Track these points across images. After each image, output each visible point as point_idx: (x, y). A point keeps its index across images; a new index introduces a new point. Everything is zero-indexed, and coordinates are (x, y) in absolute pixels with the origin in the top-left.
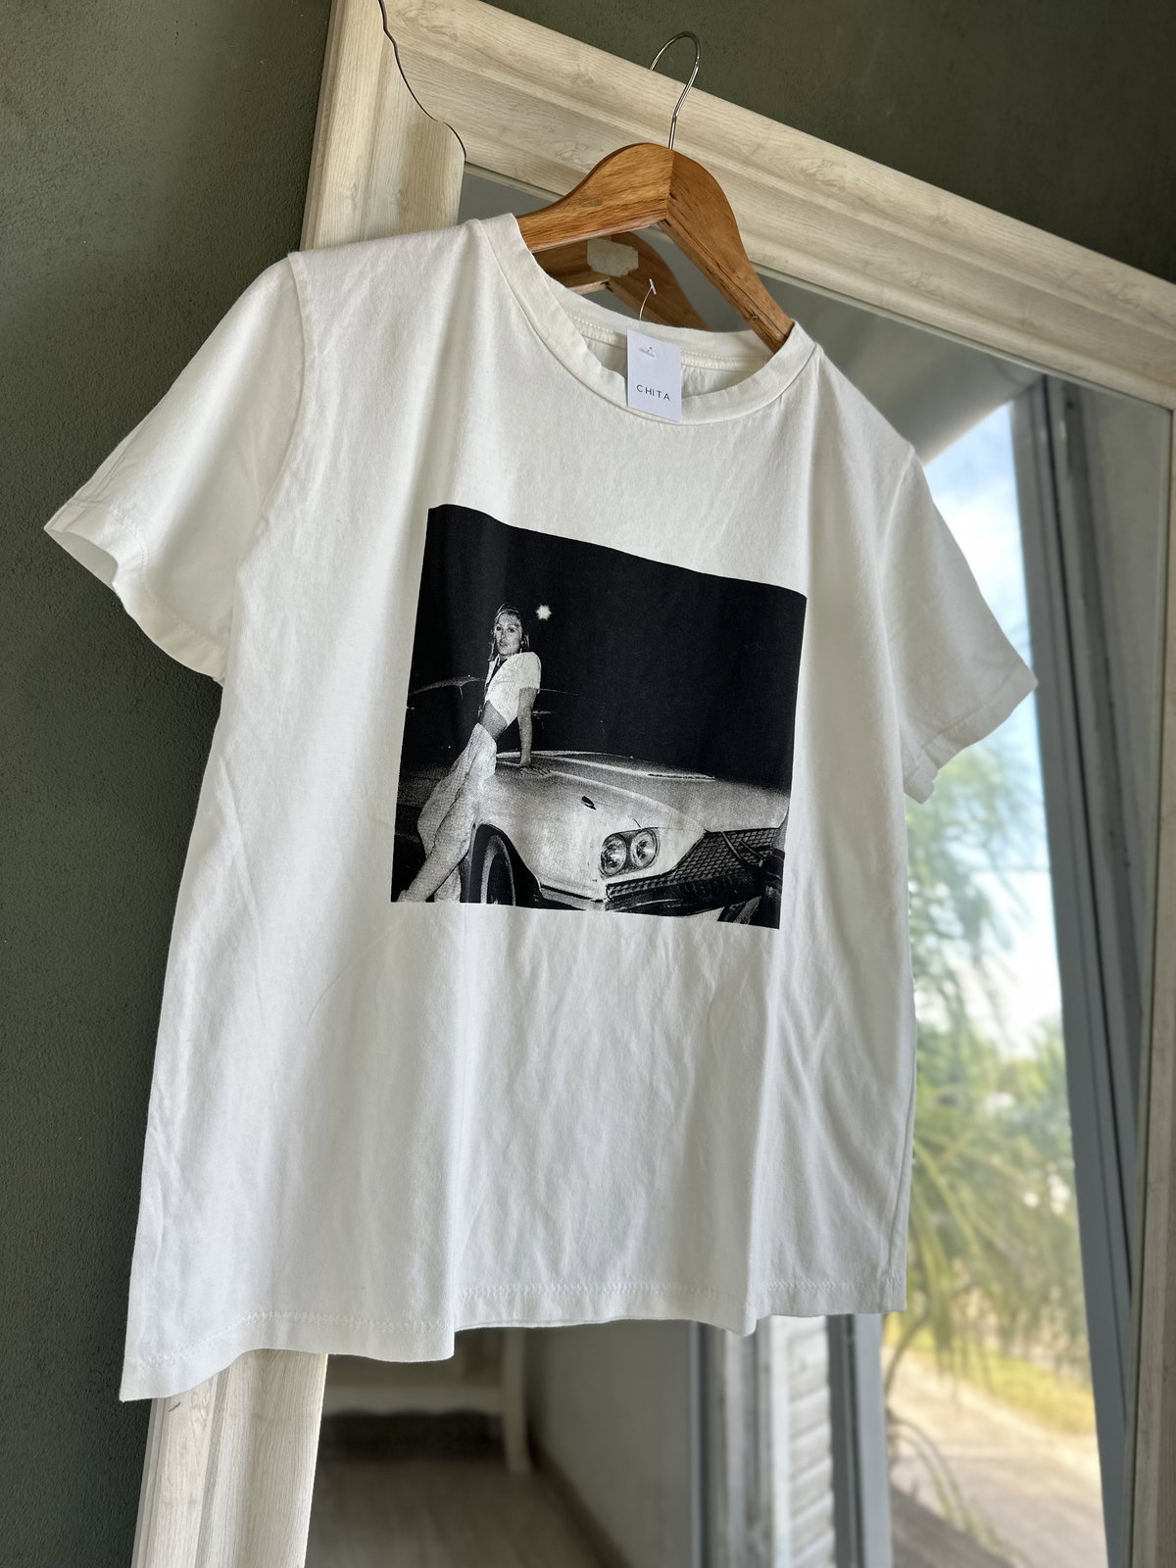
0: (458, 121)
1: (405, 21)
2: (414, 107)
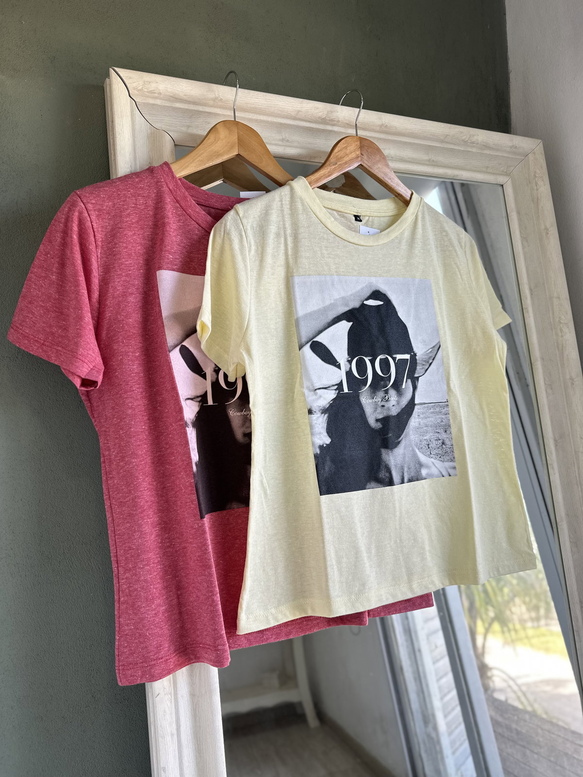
0: (168, 127)
1: (137, 91)
2: (148, 126)
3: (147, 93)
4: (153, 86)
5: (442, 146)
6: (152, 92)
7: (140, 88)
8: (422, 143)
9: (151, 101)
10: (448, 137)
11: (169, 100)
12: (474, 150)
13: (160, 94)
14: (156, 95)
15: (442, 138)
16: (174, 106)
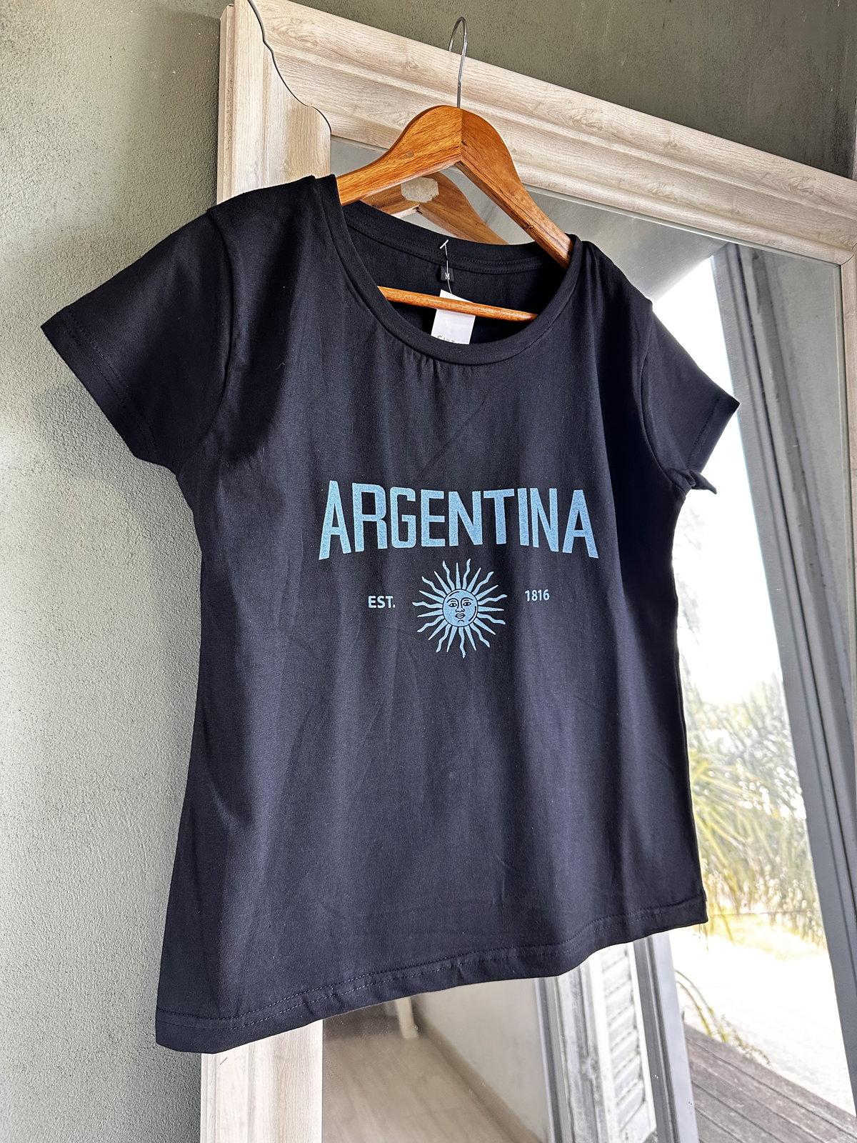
0: (322, 105)
1: (278, 35)
2: (290, 98)
3: (294, 40)
4: (305, 29)
5: (756, 190)
6: (302, 39)
7: (283, 29)
8: (725, 181)
9: (299, 55)
10: (768, 176)
11: (328, 57)
12: (804, 203)
13: (315, 43)
14: (309, 45)
15: (758, 177)
16: (335, 68)
